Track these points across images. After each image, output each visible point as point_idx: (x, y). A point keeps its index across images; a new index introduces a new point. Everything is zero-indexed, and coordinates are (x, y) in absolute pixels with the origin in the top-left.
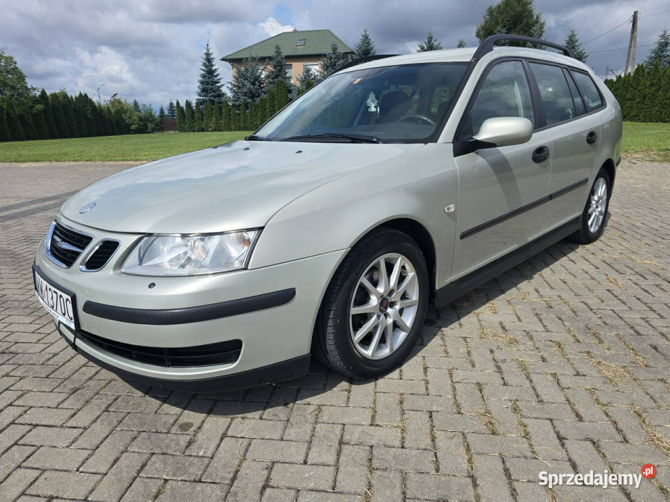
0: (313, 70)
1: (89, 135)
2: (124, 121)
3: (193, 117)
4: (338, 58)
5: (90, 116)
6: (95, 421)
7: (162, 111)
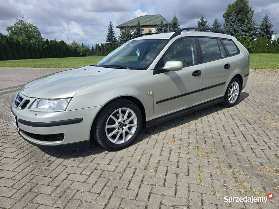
0: (152, 31)
1: (64, 57)
2: (77, 51)
3: (104, 50)
4: (163, 26)
5: (64, 49)
6: (23, 157)
7: (93, 47)
